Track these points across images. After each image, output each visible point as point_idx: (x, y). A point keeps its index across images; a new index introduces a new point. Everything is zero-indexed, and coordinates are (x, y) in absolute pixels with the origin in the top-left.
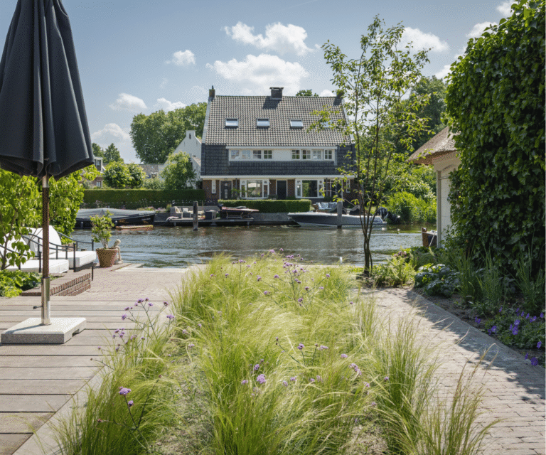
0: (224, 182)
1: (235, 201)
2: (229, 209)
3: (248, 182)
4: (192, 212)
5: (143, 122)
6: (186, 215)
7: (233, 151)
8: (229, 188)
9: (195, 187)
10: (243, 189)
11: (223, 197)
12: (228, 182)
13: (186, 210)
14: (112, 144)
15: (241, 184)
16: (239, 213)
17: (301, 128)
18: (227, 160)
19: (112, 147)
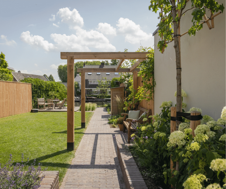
0: (87, 90)
1: (90, 95)
2: (89, 97)
3: (94, 90)
4: (79, 98)
5: (62, 68)
6: (77, 99)
7: (90, 81)
8: (89, 91)
9: (80, 91)
10: (93, 92)
11: (87, 94)
12: (89, 90)
13: (77, 97)
14: (51, 75)
15: (92, 90)
16: (91, 98)
17: (109, 75)
18: (88, 84)
19: (51, 76)
